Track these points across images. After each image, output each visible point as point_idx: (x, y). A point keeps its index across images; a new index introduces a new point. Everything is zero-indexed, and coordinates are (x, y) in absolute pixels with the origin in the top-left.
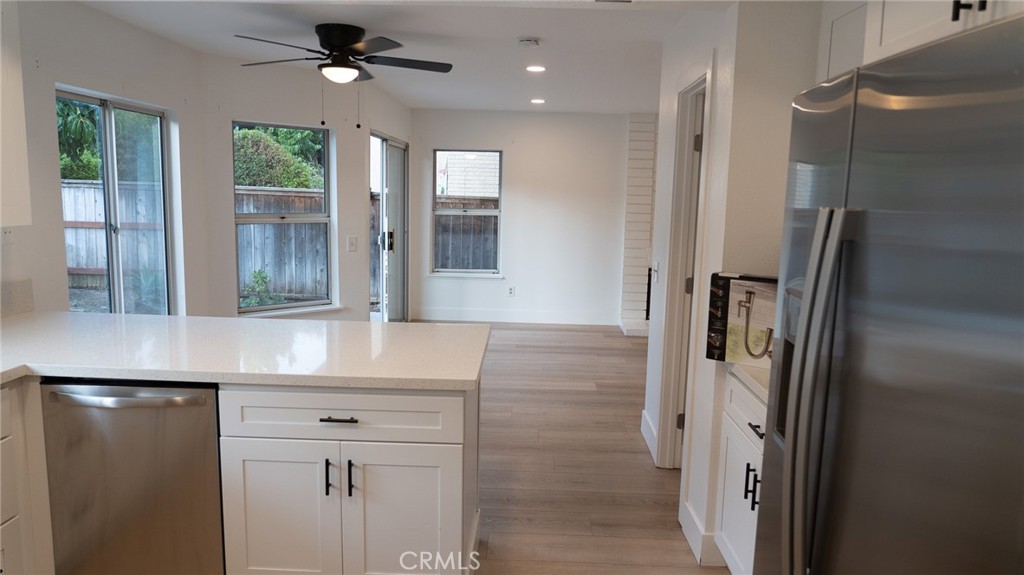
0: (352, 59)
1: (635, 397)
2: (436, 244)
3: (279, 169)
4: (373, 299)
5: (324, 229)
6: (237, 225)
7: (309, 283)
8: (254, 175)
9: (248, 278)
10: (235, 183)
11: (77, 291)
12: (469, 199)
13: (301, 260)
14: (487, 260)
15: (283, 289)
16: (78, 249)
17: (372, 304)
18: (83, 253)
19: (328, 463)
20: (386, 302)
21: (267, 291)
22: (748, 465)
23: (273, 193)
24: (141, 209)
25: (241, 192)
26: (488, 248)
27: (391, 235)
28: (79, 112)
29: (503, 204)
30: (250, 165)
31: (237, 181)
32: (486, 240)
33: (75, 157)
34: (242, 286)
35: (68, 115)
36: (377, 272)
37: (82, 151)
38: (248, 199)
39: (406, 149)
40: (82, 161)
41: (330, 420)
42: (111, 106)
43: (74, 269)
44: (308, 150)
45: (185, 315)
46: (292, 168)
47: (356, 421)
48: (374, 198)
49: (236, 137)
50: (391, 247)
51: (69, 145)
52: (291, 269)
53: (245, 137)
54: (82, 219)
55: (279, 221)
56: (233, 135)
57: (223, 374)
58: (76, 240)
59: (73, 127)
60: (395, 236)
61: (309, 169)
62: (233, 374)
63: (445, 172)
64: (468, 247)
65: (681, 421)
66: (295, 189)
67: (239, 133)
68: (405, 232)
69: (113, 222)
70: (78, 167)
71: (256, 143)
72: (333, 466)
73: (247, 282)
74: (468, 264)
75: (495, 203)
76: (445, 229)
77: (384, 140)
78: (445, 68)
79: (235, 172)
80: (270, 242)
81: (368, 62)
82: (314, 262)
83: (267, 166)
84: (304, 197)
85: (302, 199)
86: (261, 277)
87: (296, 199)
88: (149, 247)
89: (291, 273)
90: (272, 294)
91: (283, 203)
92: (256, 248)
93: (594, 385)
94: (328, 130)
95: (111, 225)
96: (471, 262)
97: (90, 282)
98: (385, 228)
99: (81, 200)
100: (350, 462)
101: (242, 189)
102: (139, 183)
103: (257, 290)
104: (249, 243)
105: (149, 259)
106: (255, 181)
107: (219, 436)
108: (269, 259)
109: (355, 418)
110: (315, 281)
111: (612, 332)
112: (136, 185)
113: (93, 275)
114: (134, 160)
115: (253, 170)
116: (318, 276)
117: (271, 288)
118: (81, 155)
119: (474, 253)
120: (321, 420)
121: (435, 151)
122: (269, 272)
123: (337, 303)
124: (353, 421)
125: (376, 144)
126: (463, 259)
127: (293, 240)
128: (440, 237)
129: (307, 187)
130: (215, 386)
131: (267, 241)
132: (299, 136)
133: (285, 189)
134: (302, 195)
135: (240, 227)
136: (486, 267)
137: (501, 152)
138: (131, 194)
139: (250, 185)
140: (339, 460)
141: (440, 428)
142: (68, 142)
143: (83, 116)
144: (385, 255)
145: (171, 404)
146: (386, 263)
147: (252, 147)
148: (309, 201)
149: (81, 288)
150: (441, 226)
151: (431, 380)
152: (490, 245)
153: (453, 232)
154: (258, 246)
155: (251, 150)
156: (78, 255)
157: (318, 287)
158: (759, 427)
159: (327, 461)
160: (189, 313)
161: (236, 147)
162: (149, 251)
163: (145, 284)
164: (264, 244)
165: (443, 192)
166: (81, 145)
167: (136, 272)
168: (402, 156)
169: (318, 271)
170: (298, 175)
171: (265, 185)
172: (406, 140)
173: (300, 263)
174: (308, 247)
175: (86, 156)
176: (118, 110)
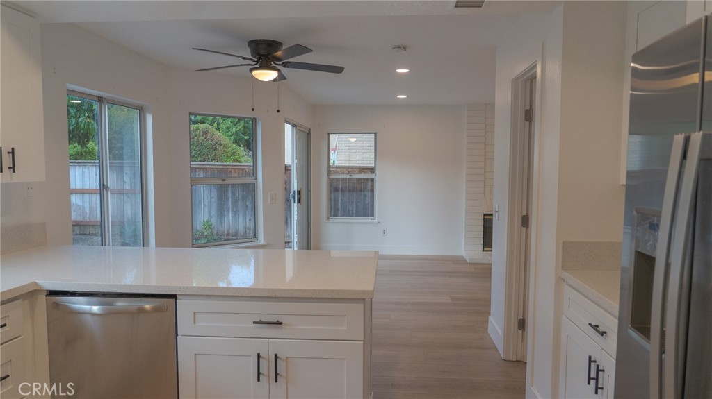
0: (274, 65)
1: (482, 307)
2: (330, 200)
3: (220, 150)
4: (287, 240)
5: (253, 188)
6: (192, 185)
7: (241, 230)
8: (204, 155)
9: (199, 225)
10: (191, 161)
11: (83, 237)
12: (352, 168)
13: (235, 213)
14: (367, 210)
15: (223, 233)
16: (84, 208)
17: (286, 243)
18: (87, 210)
19: (259, 356)
20: (296, 240)
21: (212, 234)
22: (590, 357)
23: (217, 167)
24: (127, 179)
25: (194, 166)
26: (367, 202)
27: (299, 193)
28: (86, 115)
29: (377, 171)
30: (201, 148)
31: (192, 159)
32: (365, 196)
33: (83, 145)
34: (195, 231)
35: (80, 117)
36: (289, 221)
37: (88, 141)
38: (200, 171)
39: (309, 133)
40: (87, 148)
41: (260, 322)
42: (105, 102)
43: (81, 222)
44: (240, 140)
45: (154, 246)
46: (230, 149)
47: (281, 324)
48: (287, 169)
49: (192, 129)
50: (299, 201)
51: (80, 137)
52: (229, 219)
53: (197, 129)
54: (87, 187)
55: (222, 182)
56: (190, 127)
57: (181, 288)
58: (83, 201)
59: (83, 125)
60: (302, 193)
61: (241, 150)
62: (188, 287)
63: (335, 150)
64: (353, 202)
65: (522, 324)
66: (231, 164)
67: (194, 127)
68: (309, 191)
69: (105, 183)
70: (86, 153)
71: (205, 133)
72: (263, 358)
73: (198, 229)
74: (353, 213)
75: (372, 170)
76: (336, 190)
77: (294, 126)
78: (339, 70)
79: (191, 153)
80: (214, 201)
81: (285, 66)
82: (245, 215)
83: (213, 148)
84: (238, 169)
85: (237, 171)
86: (208, 225)
87: (233, 170)
88: (132, 206)
89: (229, 222)
90: (216, 237)
91: (223, 173)
92: (204, 205)
93: (449, 298)
94: (255, 119)
95: (103, 185)
96: (354, 212)
97: (91, 230)
98: (295, 187)
99: (86, 174)
100: (276, 355)
101: (195, 164)
102: (125, 162)
103: (206, 233)
104: (200, 201)
105: (131, 214)
106: (204, 159)
107: (177, 335)
108: (213, 213)
109: (280, 321)
110: (246, 228)
111: (458, 261)
112: (123, 163)
113: (93, 226)
114: (122, 148)
115: (204, 151)
116: (248, 224)
117: (215, 232)
118: (87, 144)
119: (357, 206)
120: (254, 323)
121: (329, 134)
122: (214, 221)
123: (261, 241)
124: (279, 323)
125: (288, 128)
126: (349, 211)
127: (230, 199)
128: (333, 195)
129: (240, 162)
130: (174, 297)
131: (213, 200)
132: (234, 130)
133: (225, 164)
134: (237, 167)
135: (194, 187)
136: (365, 215)
137: (375, 134)
138: (120, 170)
139: (201, 161)
140: (268, 354)
141: (345, 328)
142: (78, 135)
143: (89, 117)
144: (295, 207)
145: (142, 311)
146: (296, 213)
147: (203, 136)
148: (241, 172)
149: (85, 234)
150: (334, 187)
151: (339, 290)
152: (368, 200)
153: (342, 191)
154: (206, 203)
155: (202, 138)
156: (83, 212)
157: (248, 232)
158: (598, 326)
159: (259, 354)
160: (157, 245)
161: (191, 136)
162: (131, 209)
163: (128, 230)
164: (210, 202)
165: (334, 164)
166: (88, 138)
167: (122, 223)
168: (306, 139)
169: (248, 220)
170: (233, 154)
171: (212, 161)
172: (310, 127)
173: (235, 215)
174: (240, 203)
175: (91, 145)
176: (110, 105)
